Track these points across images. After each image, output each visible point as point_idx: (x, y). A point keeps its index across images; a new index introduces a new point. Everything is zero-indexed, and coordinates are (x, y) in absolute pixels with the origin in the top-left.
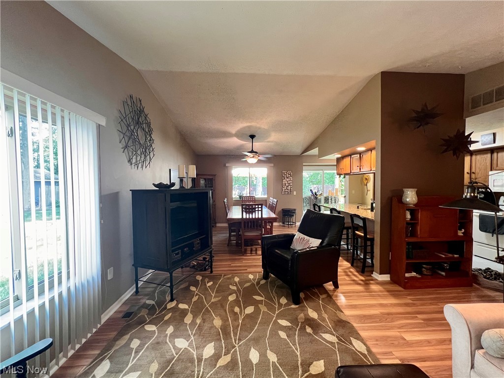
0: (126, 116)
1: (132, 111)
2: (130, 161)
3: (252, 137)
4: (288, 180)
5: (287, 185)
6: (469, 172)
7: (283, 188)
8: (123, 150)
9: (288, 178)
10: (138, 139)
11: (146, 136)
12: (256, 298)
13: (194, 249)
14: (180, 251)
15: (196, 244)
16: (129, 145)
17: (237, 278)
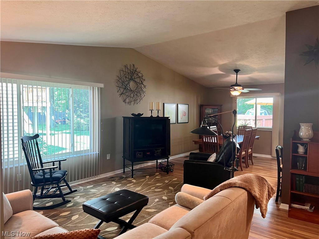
0: (121, 78)
1: (126, 74)
2: (124, 101)
8: (120, 96)
10: (130, 88)
11: (137, 85)
12: (170, 188)
13: (155, 155)
14: (142, 153)
15: (157, 152)
16: (124, 93)
17: (176, 179)
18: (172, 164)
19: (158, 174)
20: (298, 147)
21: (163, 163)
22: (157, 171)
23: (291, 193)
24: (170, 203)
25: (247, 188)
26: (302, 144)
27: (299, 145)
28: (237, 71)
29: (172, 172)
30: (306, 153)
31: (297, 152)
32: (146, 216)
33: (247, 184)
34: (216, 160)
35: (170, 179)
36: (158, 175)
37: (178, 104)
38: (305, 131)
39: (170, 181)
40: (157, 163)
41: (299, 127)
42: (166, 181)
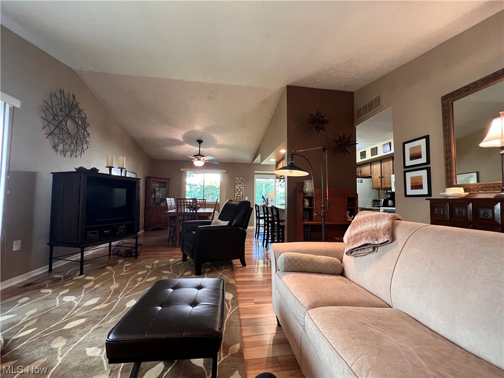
0: (52, 107)
1: (61, 104)
2: (55, 147)
3: (200, 142)
4: (240, 185)
5: (239, 190)
6: (380, 176)
7: (236, 194)
8: (46, 136)
9: (240, 184)
10: (67, 129)
11: (78, 129)
13: (117, 233)
14: (97, 231)
16: (55, 132)
27: (305, 200)
39: (153, 265)
40: (110, 249)
41: (303, 184)
42: (148, 267)
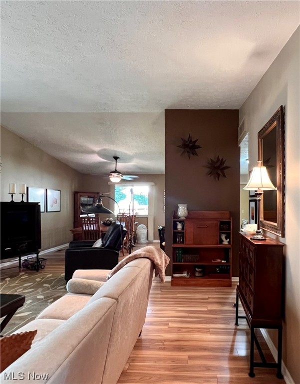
12: (44, 285)
13: (19, 250)
15: (22, 247)
17: (51, 275)
18: (42, 260)
19: (24, 273)
20: (177, 225)
21: (30, 260)
22: (20, 270)
23: (173, 265)
24: (49, 301)
25: (151, 257)
26: (180, 222)
27: (178, 223)
28: (116, 158)
29: (43, 268)
30: (183, 229)
31: (177, 229)
32: (17, 322)
33: (150, 254)
34: (103, 245)
35: (43, 276)
36: (23, 275)
37: (47, 190)
38: (182, 211)
39: (43, 278)
40: (20, 262)
41: (177, 207)
42: (38, 280)
